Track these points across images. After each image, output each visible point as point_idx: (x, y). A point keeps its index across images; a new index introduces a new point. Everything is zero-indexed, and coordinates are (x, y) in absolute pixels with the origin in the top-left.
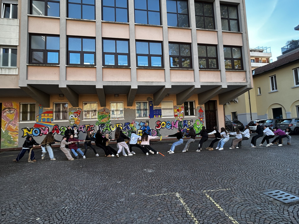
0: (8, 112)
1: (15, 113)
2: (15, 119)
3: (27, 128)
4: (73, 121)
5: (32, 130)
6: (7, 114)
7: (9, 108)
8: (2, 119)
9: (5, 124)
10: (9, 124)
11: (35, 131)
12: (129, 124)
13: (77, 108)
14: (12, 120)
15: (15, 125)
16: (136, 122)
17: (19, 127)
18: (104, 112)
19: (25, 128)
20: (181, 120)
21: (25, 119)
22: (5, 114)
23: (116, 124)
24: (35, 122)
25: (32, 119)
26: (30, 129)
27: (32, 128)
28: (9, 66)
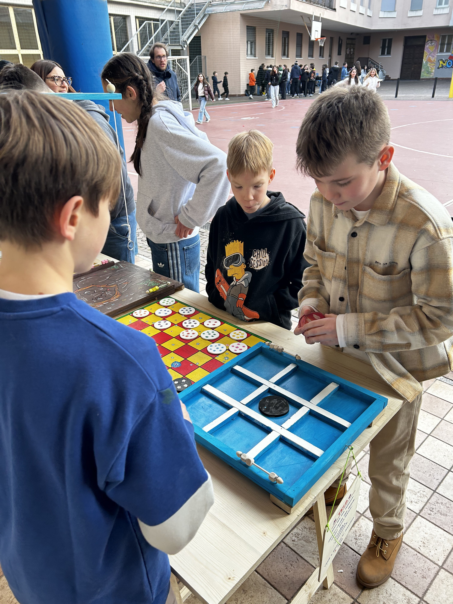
0: (430, 44)
1: (435, 45)
2: (435, 51)
3: (443, 60)
5: (446, 61)
6: (429, 46)
7: (431, 40)
8: (425, 51)
9: (427, 56)
10: (429, 56)
11: (449, 62)
14: (432, 52)
15: (434, 57)
17: (437, 59)
19: (441, 60)
21: (442, 51)
22: (427, 46)
24: (450, 54)
25: (448, 51)
26: (445, 60)
27: (447, 60)
28: (443, 6)
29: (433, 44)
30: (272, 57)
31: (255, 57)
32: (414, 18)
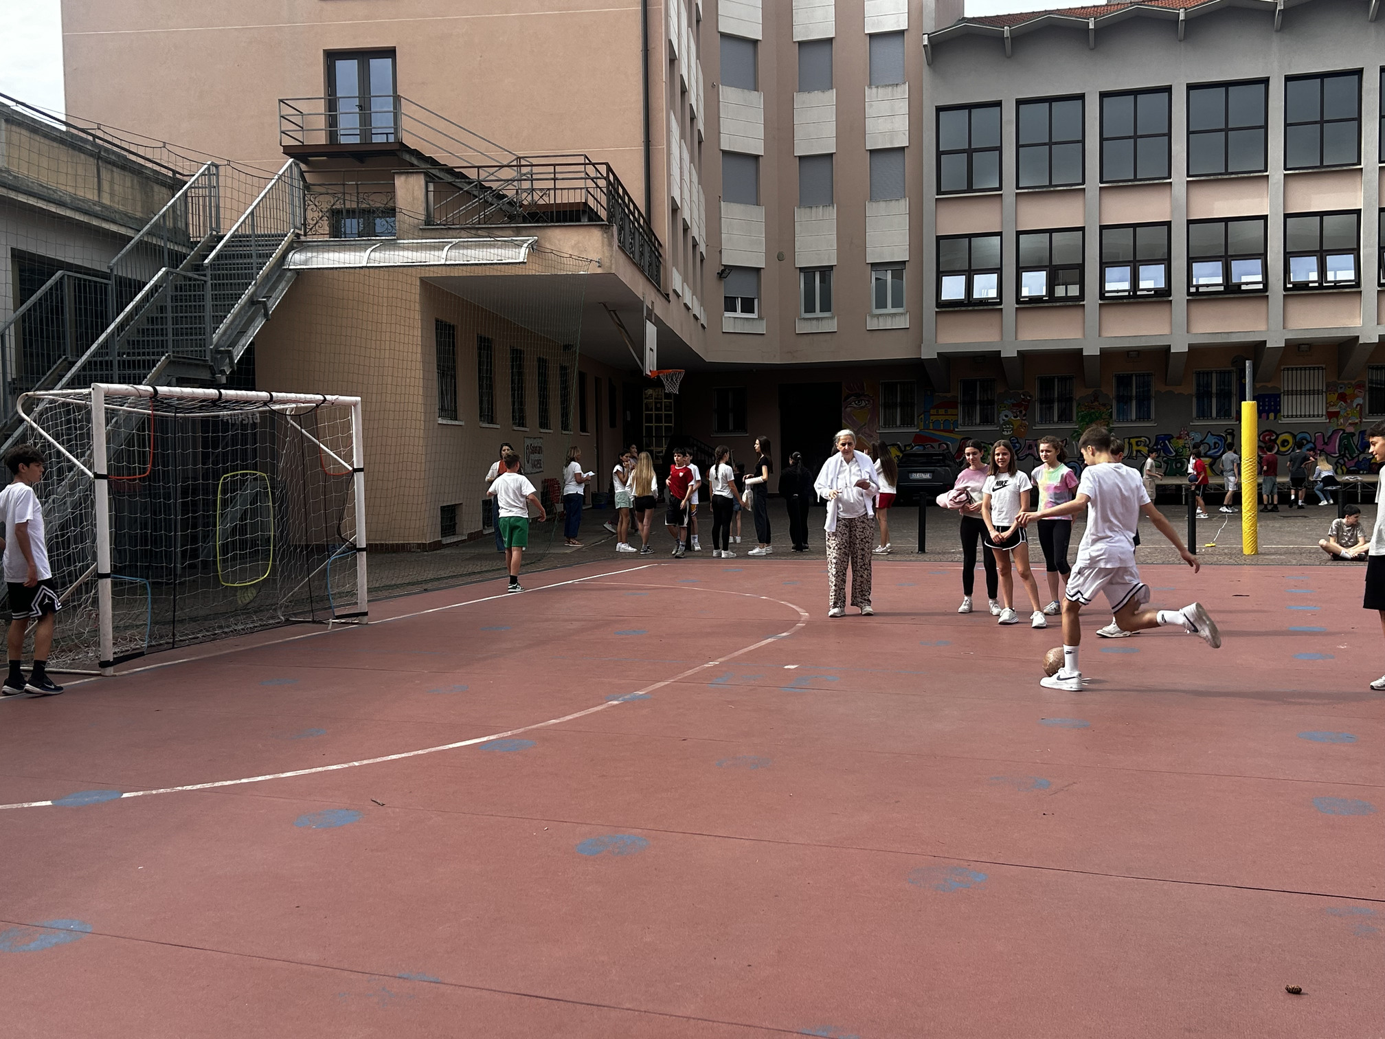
0: (855, 406)
1: (870, 406)
2: (871, 420)
3: (898, 445)
4: (1010, 428)
5: (909, 449)
6: (852, 408)
7: (857, 395)
12: (1169, 437)
13: (1021, 392)
14: (865, 424)
15: (872, 437)
16: (1192, 434)
18: (1096, 403)
19: (893, 445)
20: (1350, 429)
21: (889, 422)
22: (848, 409)
23: (1129, 438)
24: (914, 430)
25: (908, 421)
26: (905, 446)
27: (909, 445)
28: (890, 309)
29: (863, 404)
30: (492, 422)
31: (456, 420)
32: (815, 337)
